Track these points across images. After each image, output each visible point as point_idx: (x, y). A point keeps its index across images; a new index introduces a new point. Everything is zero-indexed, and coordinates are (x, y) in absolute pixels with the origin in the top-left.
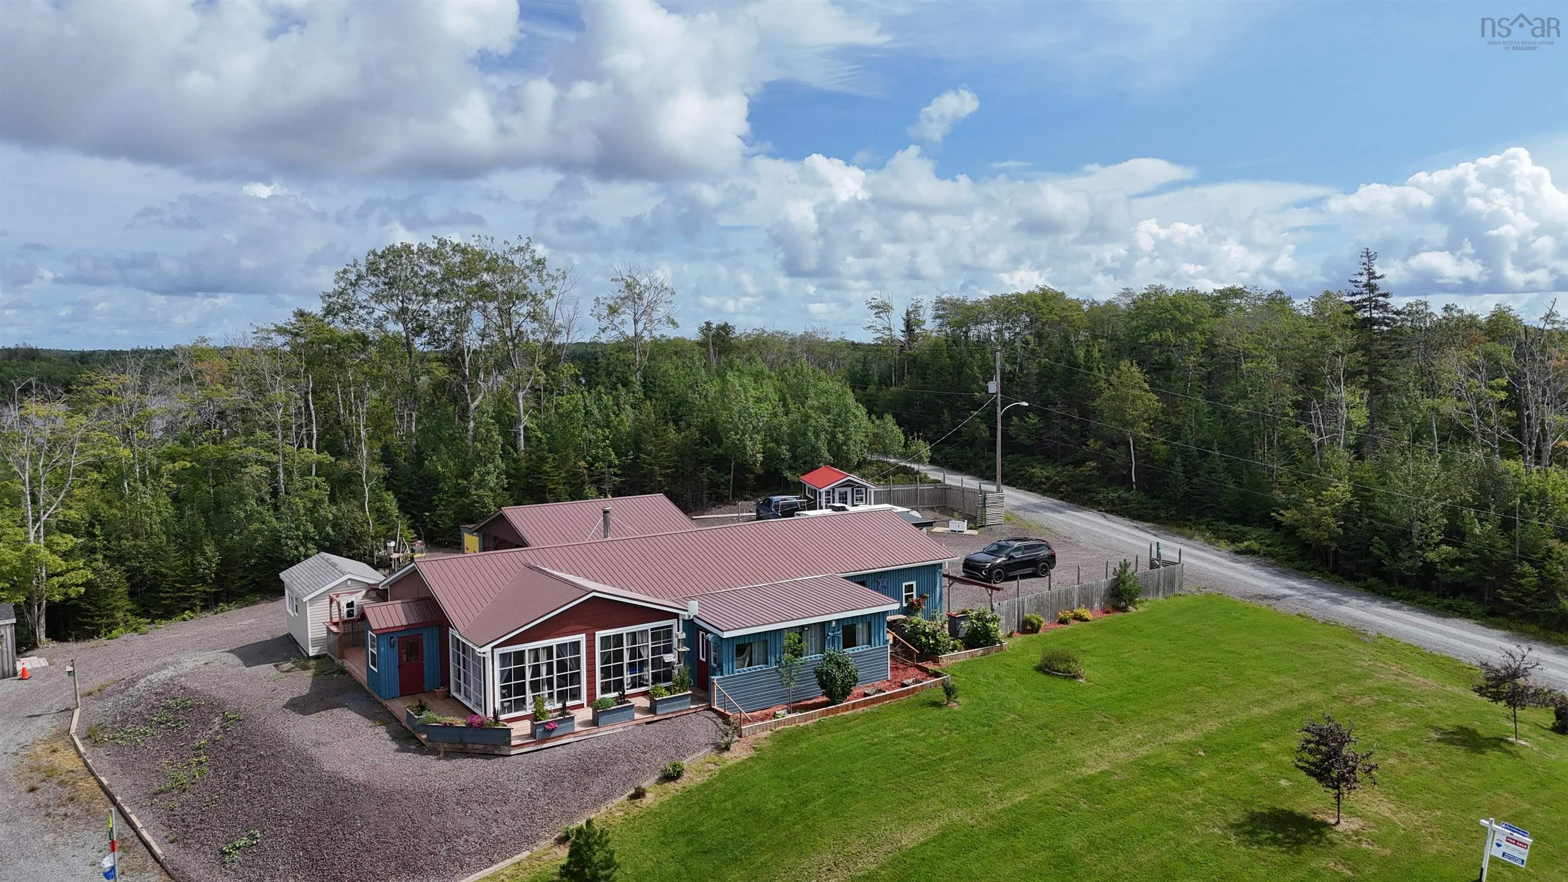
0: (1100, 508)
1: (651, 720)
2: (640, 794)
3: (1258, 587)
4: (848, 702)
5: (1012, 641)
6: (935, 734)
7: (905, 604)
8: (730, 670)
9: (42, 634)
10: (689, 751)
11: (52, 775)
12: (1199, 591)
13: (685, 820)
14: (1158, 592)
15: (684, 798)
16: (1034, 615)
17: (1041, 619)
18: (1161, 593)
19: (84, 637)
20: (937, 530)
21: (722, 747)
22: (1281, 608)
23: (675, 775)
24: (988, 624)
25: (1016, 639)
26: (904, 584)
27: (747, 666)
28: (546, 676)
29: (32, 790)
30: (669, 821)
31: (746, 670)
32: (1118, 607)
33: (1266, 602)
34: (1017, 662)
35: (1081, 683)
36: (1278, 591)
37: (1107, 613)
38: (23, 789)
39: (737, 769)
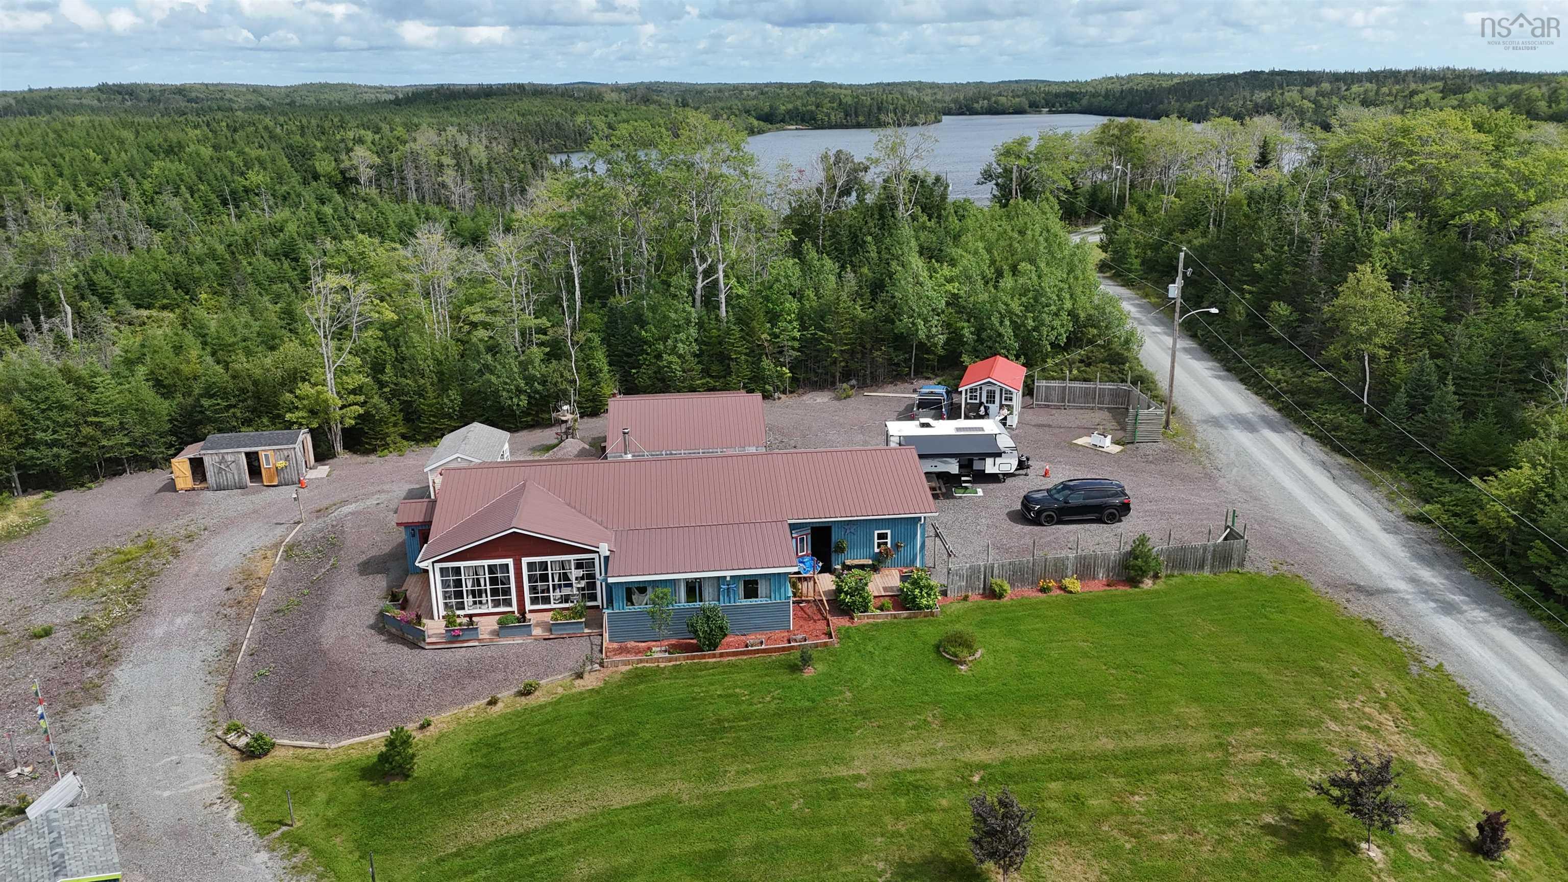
1: (547, 637)
2: (493, 702)
3: (1369, 572)
4: (718, 651)
5: (959, 606)
6: (755, 700)
7: (877, 550)
8: (621, 607)
9: (338, 447)
10: (555, 672)
11: (248, 579)
12: (1275, 568)
13: (501, 734)
14: (1202, 567)
15: (517, 714)
16: (999, 581)
17: (1007, 586)
18: (1207, 568)
19: (367, 452)
20: (1080, 441)
21: (580, 676)
22: (1359, 608)
23: (526, 692)
24: (917, 591)
25: (968, 604)
26: (876, 532)
27: (642, 604)
28: (483, 587)
29: (228, 589)
30: (491, 733)
31: (637, 608)
32: (1134, 582)
33: (1349, 596)
34: (930, 633)
35: (960, 670)
36: (1388, 581)
37: (1108, 585)
38: (225, 587)
39: (572, 698)
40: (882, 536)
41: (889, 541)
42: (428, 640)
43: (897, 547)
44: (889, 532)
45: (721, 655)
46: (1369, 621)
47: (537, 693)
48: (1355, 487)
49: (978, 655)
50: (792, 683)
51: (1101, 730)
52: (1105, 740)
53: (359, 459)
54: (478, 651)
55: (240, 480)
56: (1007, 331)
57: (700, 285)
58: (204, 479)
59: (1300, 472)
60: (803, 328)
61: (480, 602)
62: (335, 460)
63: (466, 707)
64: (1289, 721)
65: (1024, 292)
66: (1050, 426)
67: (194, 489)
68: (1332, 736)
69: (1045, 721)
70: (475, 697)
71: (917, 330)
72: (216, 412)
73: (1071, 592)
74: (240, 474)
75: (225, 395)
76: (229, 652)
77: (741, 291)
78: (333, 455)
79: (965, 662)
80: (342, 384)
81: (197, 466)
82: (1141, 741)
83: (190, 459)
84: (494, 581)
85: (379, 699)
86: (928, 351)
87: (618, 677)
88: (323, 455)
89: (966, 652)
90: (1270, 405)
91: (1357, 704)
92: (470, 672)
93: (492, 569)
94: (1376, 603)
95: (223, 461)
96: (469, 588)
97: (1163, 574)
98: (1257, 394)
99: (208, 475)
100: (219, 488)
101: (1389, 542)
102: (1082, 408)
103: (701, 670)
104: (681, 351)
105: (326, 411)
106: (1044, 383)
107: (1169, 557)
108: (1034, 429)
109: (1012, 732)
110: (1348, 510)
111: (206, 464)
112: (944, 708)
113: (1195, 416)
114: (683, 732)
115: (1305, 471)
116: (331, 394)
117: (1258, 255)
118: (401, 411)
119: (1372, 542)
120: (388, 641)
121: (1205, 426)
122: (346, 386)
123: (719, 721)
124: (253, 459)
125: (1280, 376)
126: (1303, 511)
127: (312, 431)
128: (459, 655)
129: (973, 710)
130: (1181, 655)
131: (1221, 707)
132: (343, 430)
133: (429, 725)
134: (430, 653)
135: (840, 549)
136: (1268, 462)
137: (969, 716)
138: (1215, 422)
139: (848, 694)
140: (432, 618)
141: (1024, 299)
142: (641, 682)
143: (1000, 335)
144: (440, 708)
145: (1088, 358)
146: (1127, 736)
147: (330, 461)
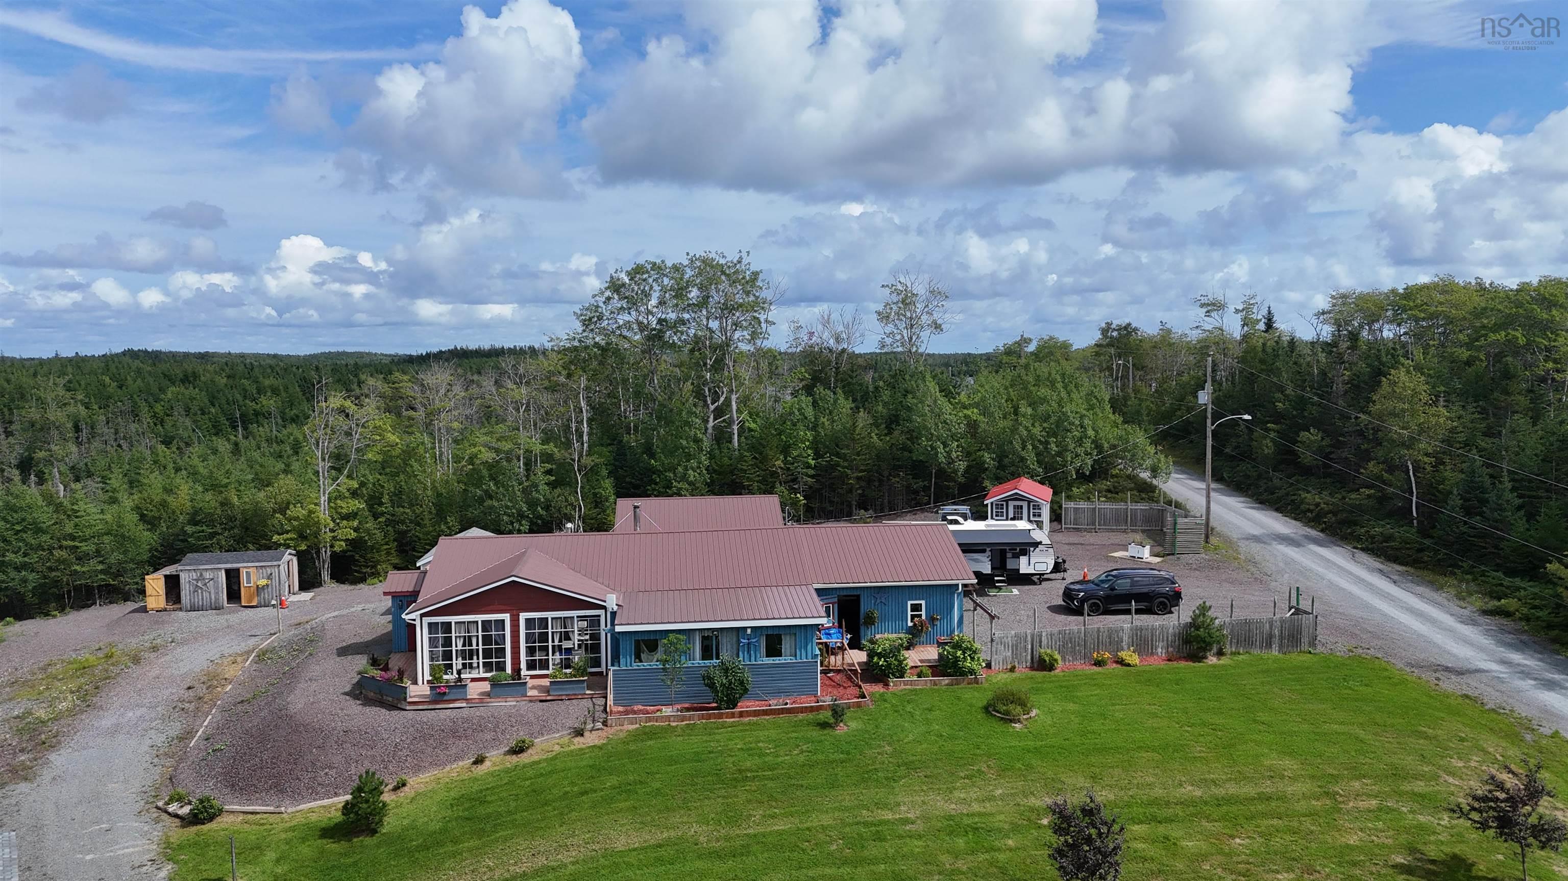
0: (1356, 544)
1: (544, 698)
2: (479, 761)
3: (1455, 656)
4: (737, 710)
5: (1006, 676)
6: (782, 753)
7: (910, 624)
8: (628, 663)
9: (326, 576)
10: (550, 731)
11: (212, 680)
12: (1350, 651)
13: (487, 789)
14: (1269, 645)
15: (507, 771)
16: (1049, 651)
17: (1057, 656)
18: (1275, 647)
19: (355, 582)
20: (1116, 554)
21: (579, 733)
22: (1450, 684)
23: (518, 750)
24: (959, 653)
25: (1014, 675)
26: (909, 603)
27: (651, 663)
28: (474, 647)
29: (189, 688)
30: (476, 788)
31: (645, 665)
32: (1196, 656)
33: (1437, 675)
34: (976, 697)
35: (1014, 727)
36: (1478, 663)
37: (1169, 660)
38: (186, 687)
39: (571, 754)
40: (916, 608)
41: (923, 613)
42: (409, 700)
43: (932, 619)
44: (923, 602)
45: (741, 715)
46: (1467, 696)
47: (530, 751)
48: (1420, 589)
49: (1033, 714)
50: (823, 738)
51: (1184, 779)
52: (1190, 788)
53: (346, 587)
54: (465, 712)
55: (217, 599)
56: (1031, 457)
57: (711, 424)
58: (178, 600)
59: (1358, 577)
60: (817, 455)
61: (471, 665)
62: (321, 589)
63: (448, 768)
64: (1397, 774)
65: (1046, 418)
66: (1082, 544)
67: (165, 610)
68: (1452, 788)
69: (1117, 771)
70: (458, 758)
71: (937, 453)
72: (199, 539)
73: (1129, 665)
74: (217, 593)
75: (211, 523)
76: (181, 739)
77: (753, 426)
78: (320, 584)
79: (1019, 721)
80: (335, 509)
81: (173, 584)
82: (1232, 789)
83: (166, 576)
84: (487, 640)
85: (348, 760)
86: (949, 478)
87: (622, 735)
88: (308, 582)
89: (1019, 709)
90: (1312, 527)
91: (1473, 764)
92: (454, 732)
93: (486, 625)
94: (1469, 681)
95: (201, 578)
96: (460, 648)
97: (1227, 650)
98: (1295, 519)
99: (183, 594)
100: (193, 609)
101: (1467, 631)
102: (1113, 531)
103: (718, 728)
104: (692, 478)
105: (316, 534)
106: (1072, 505)
107: (1232, 631)
108: (1067, 547)
109: (1082, 780)
110: (1417, 607)
111: (182, 581)
112: (1000, 759)
113: (1234, 536)
114: (699, 780)
115: (1363, 577)
116: (323, 514)
117: (1278, 395)
118: (394, 540)
119: (1450, 630)
120: (364, 705)
121: (1247, 543)
122: (340, 510)
123: (740, 771)
124: (233, 576)
125: (1318, 500)
126: (1368, 607)
127: (300, 555)
128: (443, 715)
129: (1033, 762)
130: (1263, 716)
131: (1319, 761)
132: (334, 556)
133: (404, 785)
134: (410, 715)
135: (870, 621)
136: (1320, 569)
137: (1029, 767)
138: (1256, 539)
139: (887, 748)
140: (415, 682)
141: (1045, 425)
142: (651, 739)
143: (1023, 459)
144: (418, 769)
145: (1115, 487)
146: (1215, 785)
147: (315, 590)
